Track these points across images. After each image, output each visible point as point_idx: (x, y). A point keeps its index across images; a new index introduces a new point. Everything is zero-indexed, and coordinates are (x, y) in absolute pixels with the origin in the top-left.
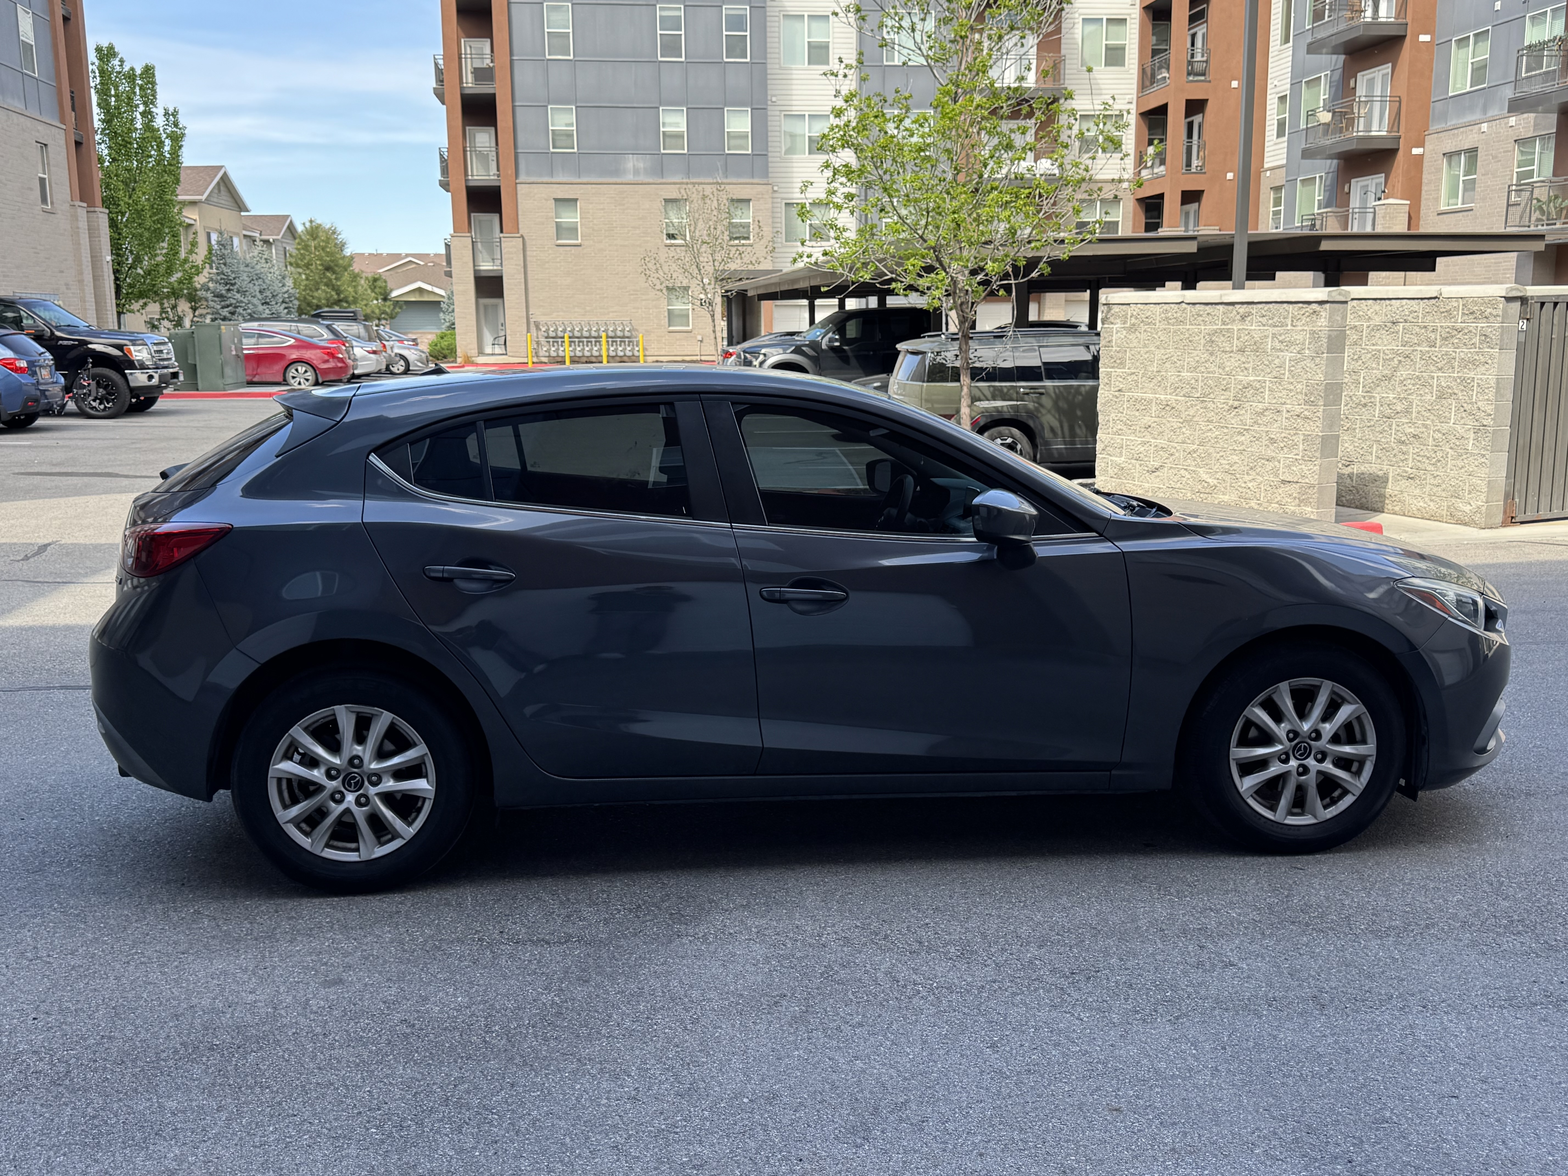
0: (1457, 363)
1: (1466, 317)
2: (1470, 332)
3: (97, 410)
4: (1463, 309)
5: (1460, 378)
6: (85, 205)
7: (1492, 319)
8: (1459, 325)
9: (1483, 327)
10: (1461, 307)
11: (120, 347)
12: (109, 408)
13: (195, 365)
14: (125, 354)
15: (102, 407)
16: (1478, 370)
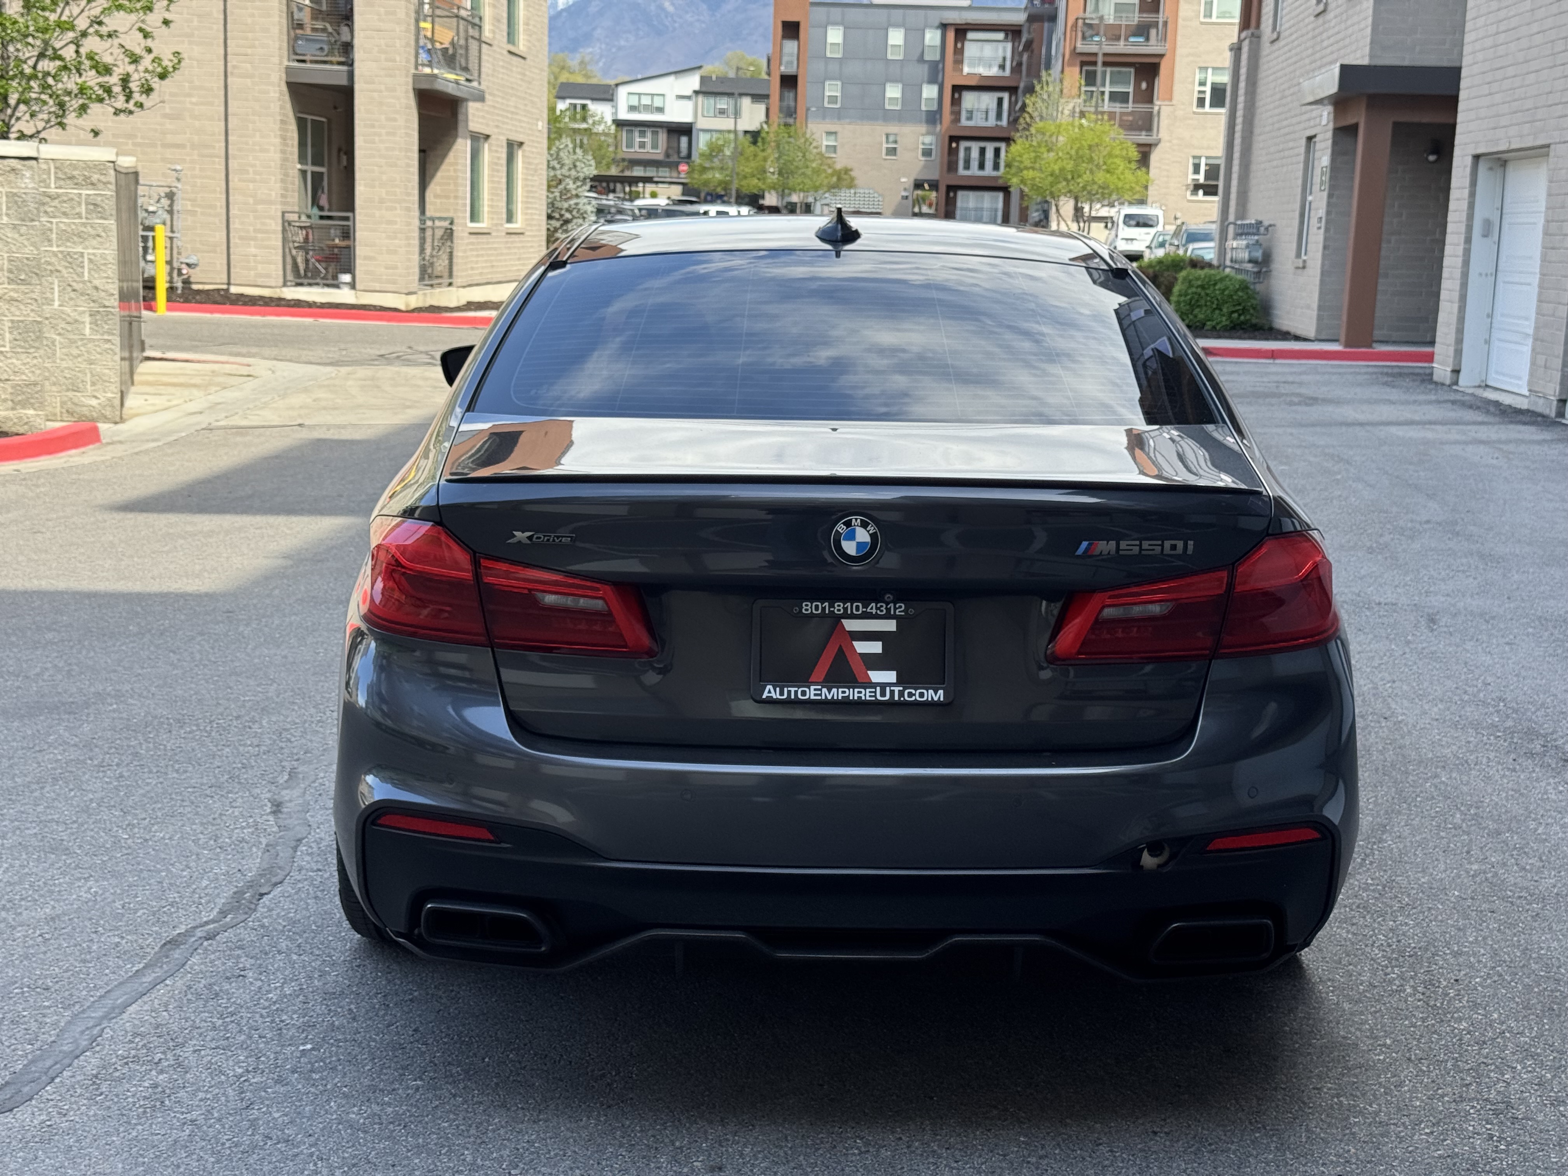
0: (54, 236)
1: (62, 183)
2: (72, 199)
4: (56, 173)
5: (62, 252)
7: (101, 186)
8: (53, 190)
9: (89, 195)
10: (53, 170)
16: (87, 243)
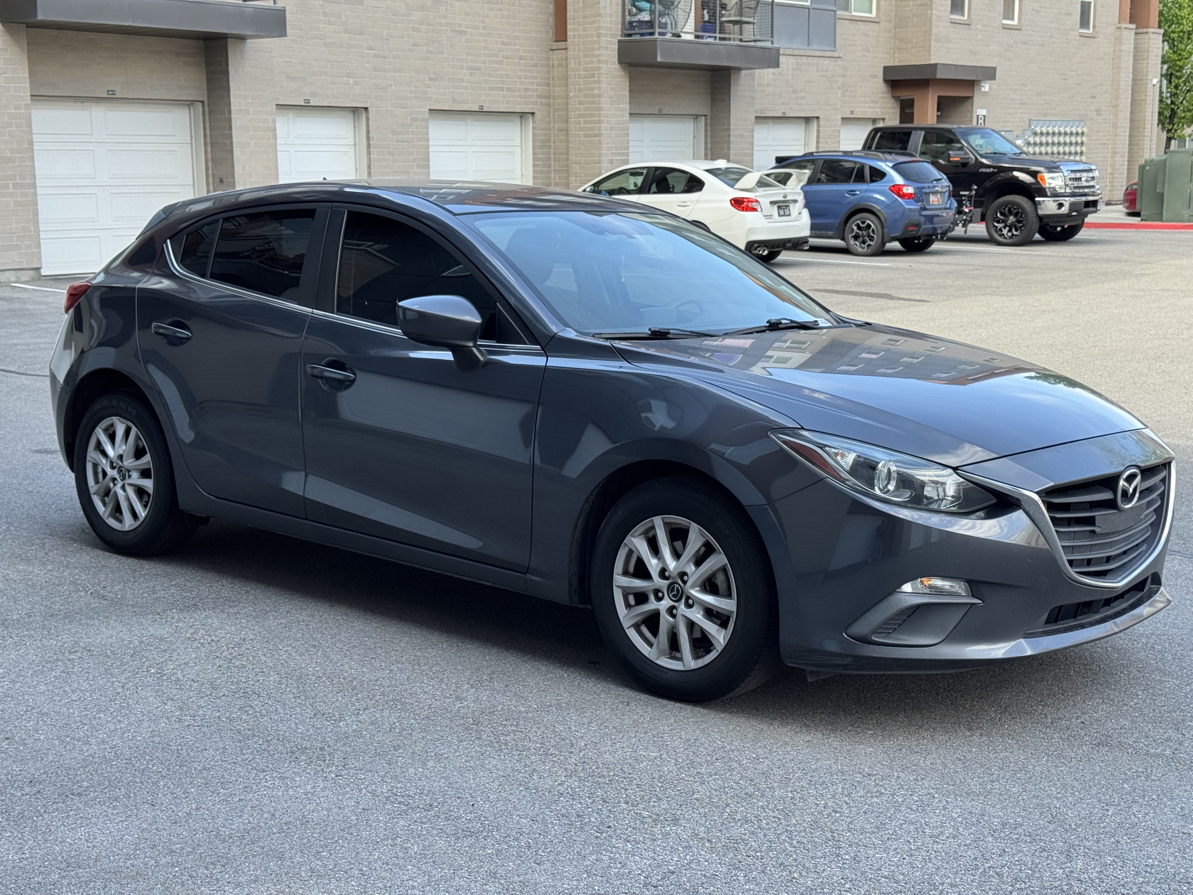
3: (1005, 238)
6: (1133, 26)
11: (1034, 174)
12: (1016, 236)
13: (1163, 194)
14: (1038, 182)
15: (1010, 234)
